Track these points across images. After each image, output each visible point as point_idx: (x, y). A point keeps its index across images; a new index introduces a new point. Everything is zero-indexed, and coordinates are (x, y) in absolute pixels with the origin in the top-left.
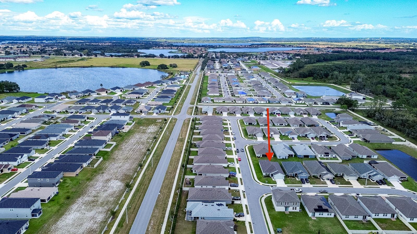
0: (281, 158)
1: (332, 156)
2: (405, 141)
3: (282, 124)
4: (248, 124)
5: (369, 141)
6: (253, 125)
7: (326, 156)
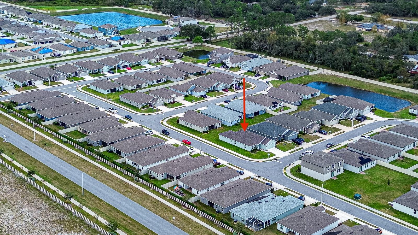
0: (233, 124)
1: (281, 105)
2: (318, 70)
3: (160, 81)
4: (110, 92)
5: (287, 77)
6: (119, 91)
7: (275, 107)
